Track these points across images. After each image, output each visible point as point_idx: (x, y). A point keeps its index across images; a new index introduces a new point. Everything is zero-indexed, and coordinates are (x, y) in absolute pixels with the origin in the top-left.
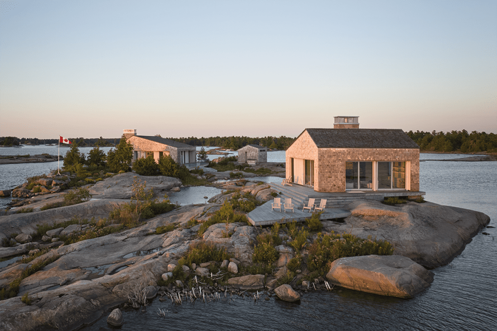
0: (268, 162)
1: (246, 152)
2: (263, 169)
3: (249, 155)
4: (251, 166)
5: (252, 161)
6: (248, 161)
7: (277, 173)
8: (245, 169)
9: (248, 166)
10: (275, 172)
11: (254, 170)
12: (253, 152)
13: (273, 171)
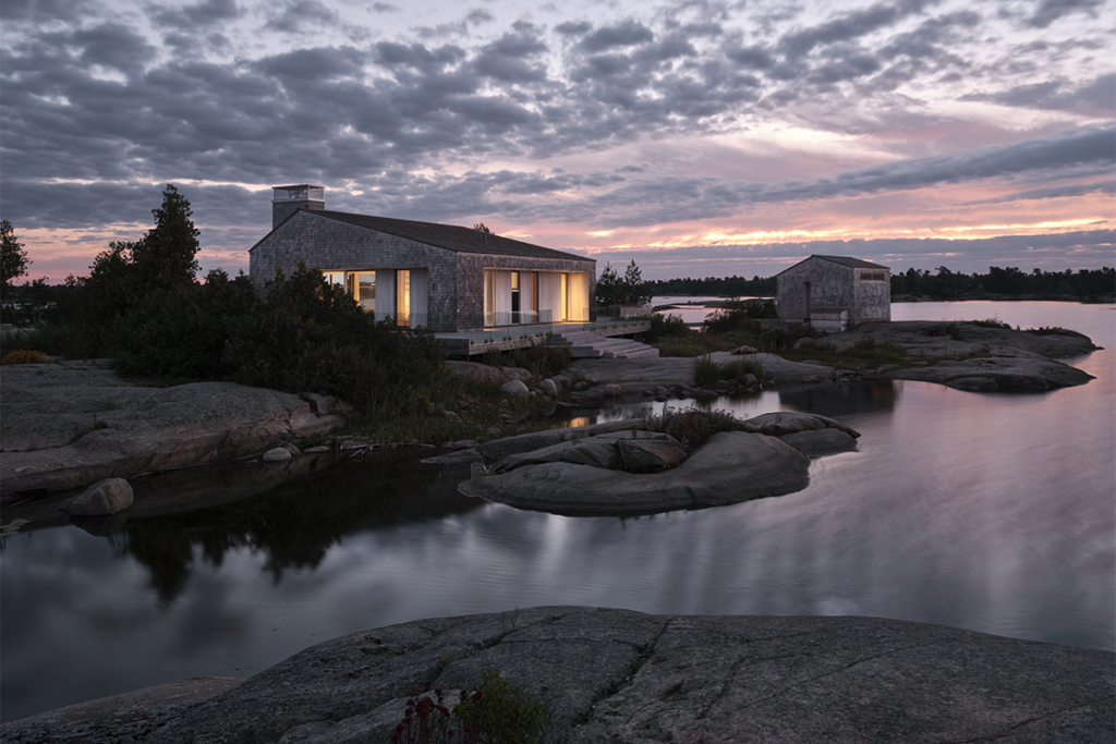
0: (892, 320)
1: (808, 284)
2: (870, 345)
3: (817, 293)
4: (825, 334)
5: (828, 316)
6: (812, 316)
7: (934, 361)
8: (797, 345)
9: (811, 332)
10: (922, 357)
11: (834, 348)
12: (832, 283)
13: (914, 352)
